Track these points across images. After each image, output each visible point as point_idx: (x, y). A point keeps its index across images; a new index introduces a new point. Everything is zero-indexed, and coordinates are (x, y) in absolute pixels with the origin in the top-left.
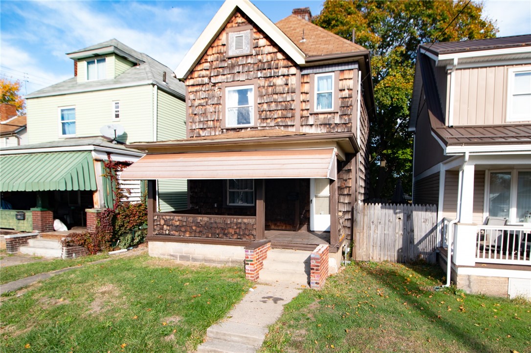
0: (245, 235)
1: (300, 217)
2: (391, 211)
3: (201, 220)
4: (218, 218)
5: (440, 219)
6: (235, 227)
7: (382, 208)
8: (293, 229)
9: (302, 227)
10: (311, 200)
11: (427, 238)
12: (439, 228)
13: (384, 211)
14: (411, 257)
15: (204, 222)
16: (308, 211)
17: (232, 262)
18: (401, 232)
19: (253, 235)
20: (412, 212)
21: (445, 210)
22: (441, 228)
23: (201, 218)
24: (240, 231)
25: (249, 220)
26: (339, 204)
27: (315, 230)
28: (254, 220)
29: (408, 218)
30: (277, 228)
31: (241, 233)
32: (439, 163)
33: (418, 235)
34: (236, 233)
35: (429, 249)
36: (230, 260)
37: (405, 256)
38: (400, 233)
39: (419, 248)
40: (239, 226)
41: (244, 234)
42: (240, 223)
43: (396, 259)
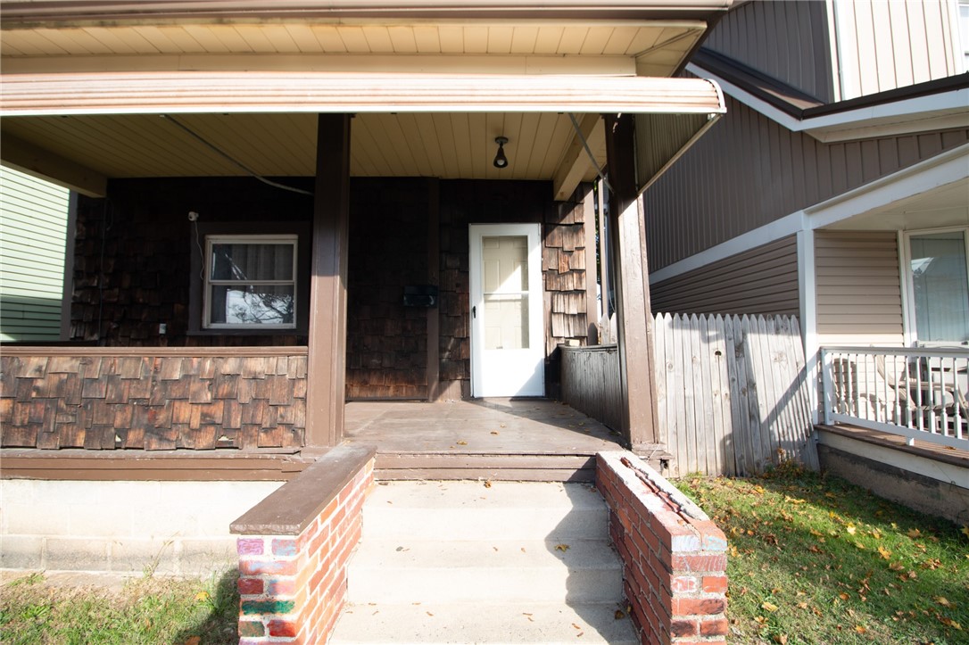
0: (254, 431)
1: (440, 359)
2: (696, 334)
3: (39, 370)
4: (125, 357)
5: (812, 352)
6: (208, 397)
7: (672, 326)
8: (420, 396)
9: (445, 388)
10: (474, 309)
11: (790, 403)
12: (812, 375)
13: (678, 332)
14: (756, 458)
15: (55, 379)
16: (466, 340)
17: (187, 556)
18: (725, 390)
19: (290, 426)
20: (744, 334)
21: (822, 327)
22: (815, 375)
23: (44, 361)
24: (228, 411)
25: (273, 361)
26: (555, 319)
28: (297, 362)
29: (739, 349)
30: (370, 395)
31: (236, 422)
32: (796, 209)
33: (766, 401)
34: (207, 421)
35: (796, 435)
36: (178, 547)
37: (742, 457)
38: (723, 394)
39: (773, 431)
40: (224, 389)
41: (249, 428)
42: (233, 377)
43: (719, 466)
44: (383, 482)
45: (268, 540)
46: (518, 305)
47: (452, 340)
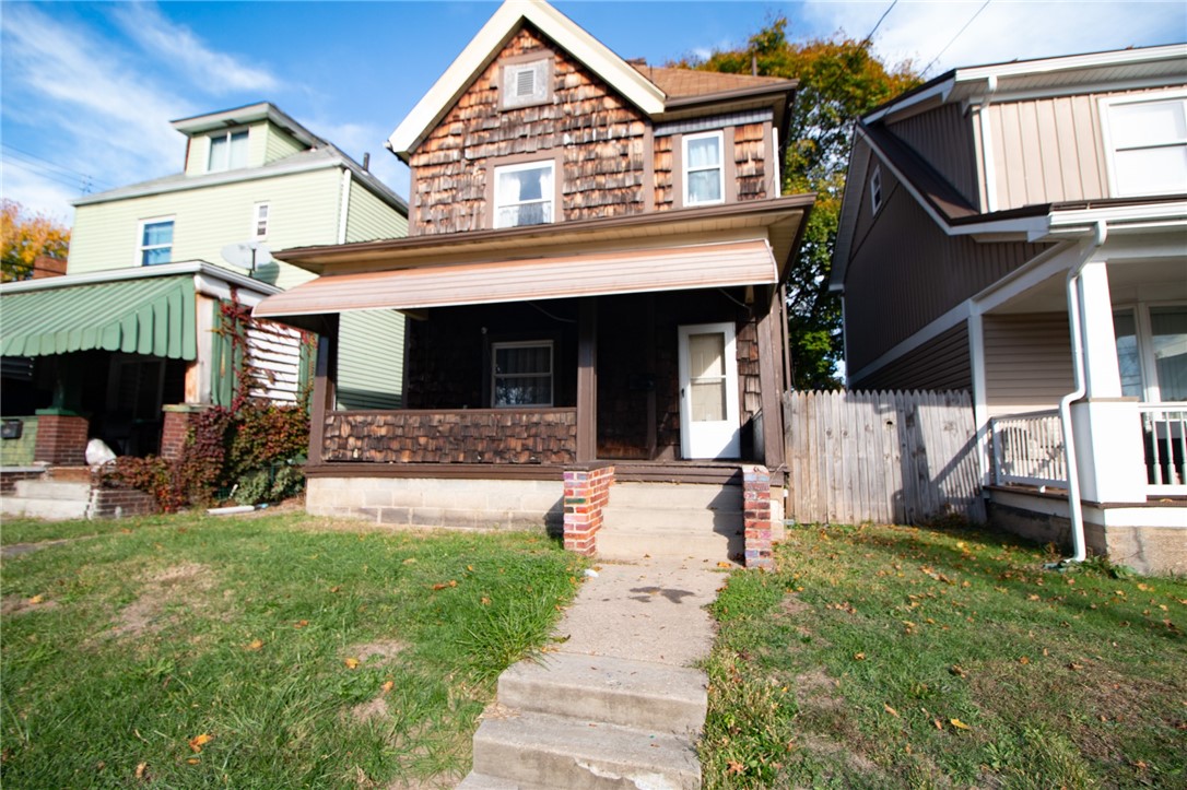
0: (549, 453)
1: (658, 429)
2: (869, 407)
3: (440, 421)
4: (482, 414)
5: (982, 422)
6: (525, 435)
7: (846, 400)
8: (640, 455)
9: (661, 451)
10: (683, 391)
11: (959, 466)
12: (983, 441)
13: (852, 406)
14: (925, 511)
15: (448, 426)
16: (676, 415)
17: (515, 521)
18: (896, 453)
19: (568, 451)
20: (915, 407)
21: (991, 399)
22: (986, 441)
23: (442, 417)
24: (535, 442)
25: (558, 415)
26: (747, 397)
27: (693, 457)
28: (570, 416)
29: (910, 420)
30: (606, 455)
31: (540, 448)
32: (966, 299)
33: (937, 460)
34: (525, 448)
35: (966, 491)
36: (510, 515)
37: (912, 510)
38: (894, 457)
39: (942, 489)
40: (533, 431)
41: (547, 450)
42: (537, 424)
43: (891, 516)
44: (618, 481)
45: (575, 473)
46: (719, 386)
47: (667, 415)
